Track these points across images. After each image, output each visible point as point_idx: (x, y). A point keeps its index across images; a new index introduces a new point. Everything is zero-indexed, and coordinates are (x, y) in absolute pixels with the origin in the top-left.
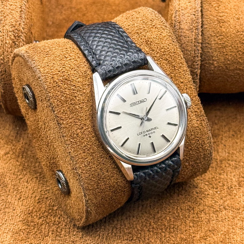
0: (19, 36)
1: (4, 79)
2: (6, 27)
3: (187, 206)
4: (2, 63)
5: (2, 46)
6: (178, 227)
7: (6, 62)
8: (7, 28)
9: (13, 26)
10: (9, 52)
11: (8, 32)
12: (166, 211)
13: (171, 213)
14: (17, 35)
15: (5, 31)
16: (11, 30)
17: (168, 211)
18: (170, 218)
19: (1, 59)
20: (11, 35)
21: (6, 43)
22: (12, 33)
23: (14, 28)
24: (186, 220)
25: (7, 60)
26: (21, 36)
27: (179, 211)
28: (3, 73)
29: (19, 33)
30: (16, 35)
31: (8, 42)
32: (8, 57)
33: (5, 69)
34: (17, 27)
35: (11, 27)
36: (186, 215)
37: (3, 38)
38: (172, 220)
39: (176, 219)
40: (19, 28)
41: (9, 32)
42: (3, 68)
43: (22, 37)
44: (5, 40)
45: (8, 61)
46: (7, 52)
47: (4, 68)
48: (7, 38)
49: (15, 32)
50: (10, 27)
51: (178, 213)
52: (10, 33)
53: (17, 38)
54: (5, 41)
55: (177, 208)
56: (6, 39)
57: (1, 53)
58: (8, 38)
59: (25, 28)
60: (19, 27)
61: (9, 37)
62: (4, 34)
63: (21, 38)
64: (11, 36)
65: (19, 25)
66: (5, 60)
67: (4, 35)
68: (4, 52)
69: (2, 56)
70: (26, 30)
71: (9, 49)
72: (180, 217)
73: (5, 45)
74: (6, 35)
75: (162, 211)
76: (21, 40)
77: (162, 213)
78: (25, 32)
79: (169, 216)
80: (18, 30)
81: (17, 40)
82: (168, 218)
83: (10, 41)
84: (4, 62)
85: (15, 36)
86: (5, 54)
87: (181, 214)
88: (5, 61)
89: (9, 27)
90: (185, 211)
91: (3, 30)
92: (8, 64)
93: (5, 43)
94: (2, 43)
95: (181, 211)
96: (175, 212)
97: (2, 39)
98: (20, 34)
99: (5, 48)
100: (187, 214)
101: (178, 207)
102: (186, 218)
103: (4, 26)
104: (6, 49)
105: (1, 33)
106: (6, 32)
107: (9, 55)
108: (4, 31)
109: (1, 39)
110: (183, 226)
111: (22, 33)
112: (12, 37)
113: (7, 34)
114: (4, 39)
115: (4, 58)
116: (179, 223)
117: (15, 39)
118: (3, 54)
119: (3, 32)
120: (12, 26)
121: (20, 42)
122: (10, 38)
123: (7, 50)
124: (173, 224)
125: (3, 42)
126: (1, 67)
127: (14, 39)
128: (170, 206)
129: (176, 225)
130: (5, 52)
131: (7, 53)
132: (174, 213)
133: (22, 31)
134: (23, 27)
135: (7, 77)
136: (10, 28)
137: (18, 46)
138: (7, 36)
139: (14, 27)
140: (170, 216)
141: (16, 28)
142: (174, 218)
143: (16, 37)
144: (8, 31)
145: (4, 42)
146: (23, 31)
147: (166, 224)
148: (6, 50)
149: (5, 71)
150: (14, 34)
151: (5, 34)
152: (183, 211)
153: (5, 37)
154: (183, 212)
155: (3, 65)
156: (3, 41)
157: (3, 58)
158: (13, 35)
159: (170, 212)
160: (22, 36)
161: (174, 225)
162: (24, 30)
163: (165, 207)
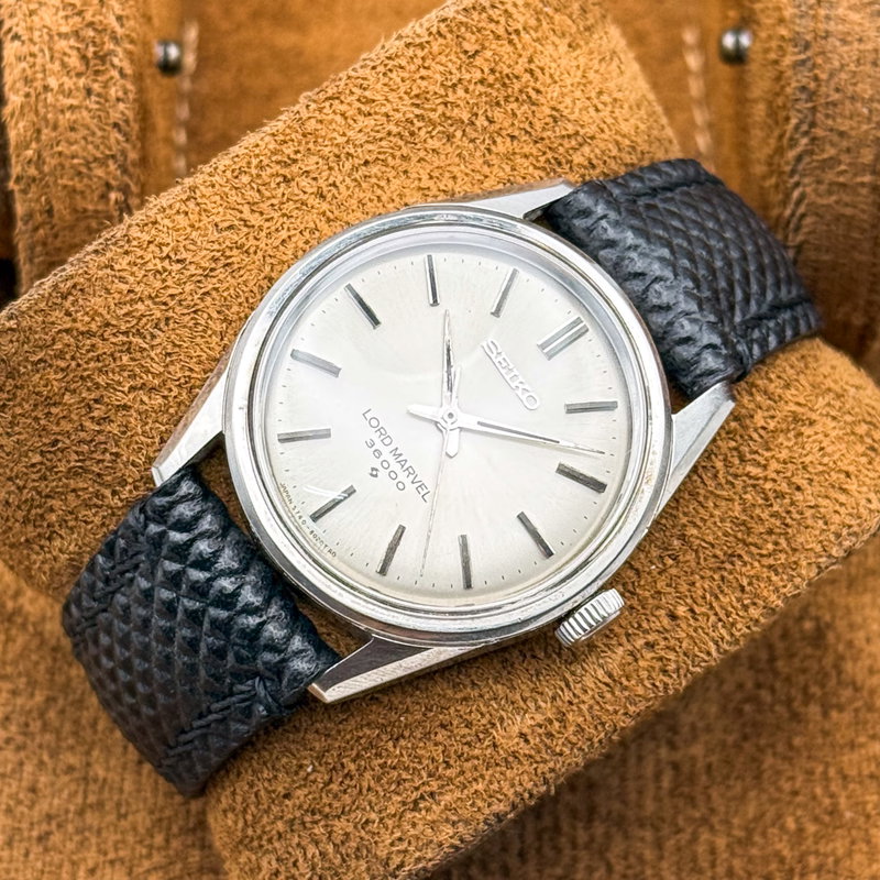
0: (101, 53)
1: (44, 244)
2: (42, 19)
3: (868, 760)
4: (34, 180)
5: (29, 103)
6: (837, 862)
7: (52, 173)
8: (48, 23)
9: (75, 11)
10: (60, 129)
11: (51, 37)
12: (779, 790)
13: (799, 799)
14: (95, 53)
15: (41, 36)
16: (64, 29)
17: (787, 786)
18: (797, 820)
19: (30, 162)
20: (68, 51)
21: (46, 88)
22: (72, 42)
23: (77, 19)
24: (867, 830)
25: (54, 162)
26: (111, 53)
27: (833, 788)
28: (39, 218)
29: (103, 43)
30: (91, 49)
31: (53, 82)
32: (60, 149)
33: (48, 202)
34: (93, 16)
35: (67, 17)
36: (865, 803)
37: (34, 65)
38: (811, 828)
39: (827, 826)
40: (101, 18)
41: (56, 38)
42: (38, 200)
43: (116, 61)
44: (40, 76)
45: (59, 168)
46: (55, 127)
47: (43, 199)
48: (49, 66)
49: (83, 40)
50: (62, 13)
51: (832, 796)
52: (62, 44)
53: (95, 65)
54: (44, 79)
55: (825, 773)
56: (44, 71)
57: (29, 134)
58: (56, 66)
59: (128, 18)
60: (101, 14)
61: (57, 63)
62: (35, 49)
63: (113, 66)
64: (66, 59)
65: (102, 6)
66: (44, 163)
67: (33, 55)
68: (39, 131)
69: (34, 145)
70: (132, 23)
71: (61, 117)
72: (841, 816)
73: (43, 96)
74: (47, 52)
75: (762, 790)
76: (115, 73)
77: (764, 797)
78: (128, 36)
79: (793, 814)
80: (95, 30)
81: (97, 72)
82: (791, 824)
83: (65, 79)
84: (41, 172)
85: (84, 58)
86: (43, 137)
87: (842, 801)
88: (46, 169)
89: (56, 14)
90: (861, 783)
91: (31, 29)
92: (60, 181)
93: (40, 89)
94: (27, 89)
95: (845, 787)
96: (818, 791)
97: (29, 72)
98: (106, 47)
99: (42, 111)
100: (868, 798)
101: (827, 765)
102: (868, 817)
103: (32, 13)
104: (50, 116)
105: (23, 42)
106: (46, 38)
107: (63, 143)
108: (37, 34)
109: (24, 70)
110: (858, 857)
111: (115, 39)
112: (74, 61)
113: (50, 49)
114: (35, 73)
115: (39, 157)
116: (840, 846)
117: (87, 69)
118: (38, 140)
119: (31, 40)
120: (69, 12)
121: (111, 83)
122: (64, 65)
123: (51, 122)
124: (813, 848)
125: (35, 84)
126: (30, 196)
127: (83, 68)
128: (791, 764)
129: (826, 855)
130: (45, 131)
131: (54, 134)
132: (814, 798)
133: (113, 32)
134: (120, 12)
135: (56, 236)
136: (63, 22)
137: (102, 101)
138: (52, 58)
139: (80, 13)
140: (799, 813)
141: (88, 17)
142: (816, 820)
143: (92, 63)
144: (54, 33)
145: (38, 84)
146: (120, 31)
147: (786, 853)
148: (47, 121)
149: (50, 212)
150: (78, 49)
151: (42, 51)
152: (851, 786)
153: (39, 61)
154: (854, 790)
155: (38, 186)
156: (32, 81)
157: (35, 158)
158: (75, 53)
159: (795, 793)
160: (116, 56)
161: (817, 853)
162: (122, 26)
163: (771, 767)
